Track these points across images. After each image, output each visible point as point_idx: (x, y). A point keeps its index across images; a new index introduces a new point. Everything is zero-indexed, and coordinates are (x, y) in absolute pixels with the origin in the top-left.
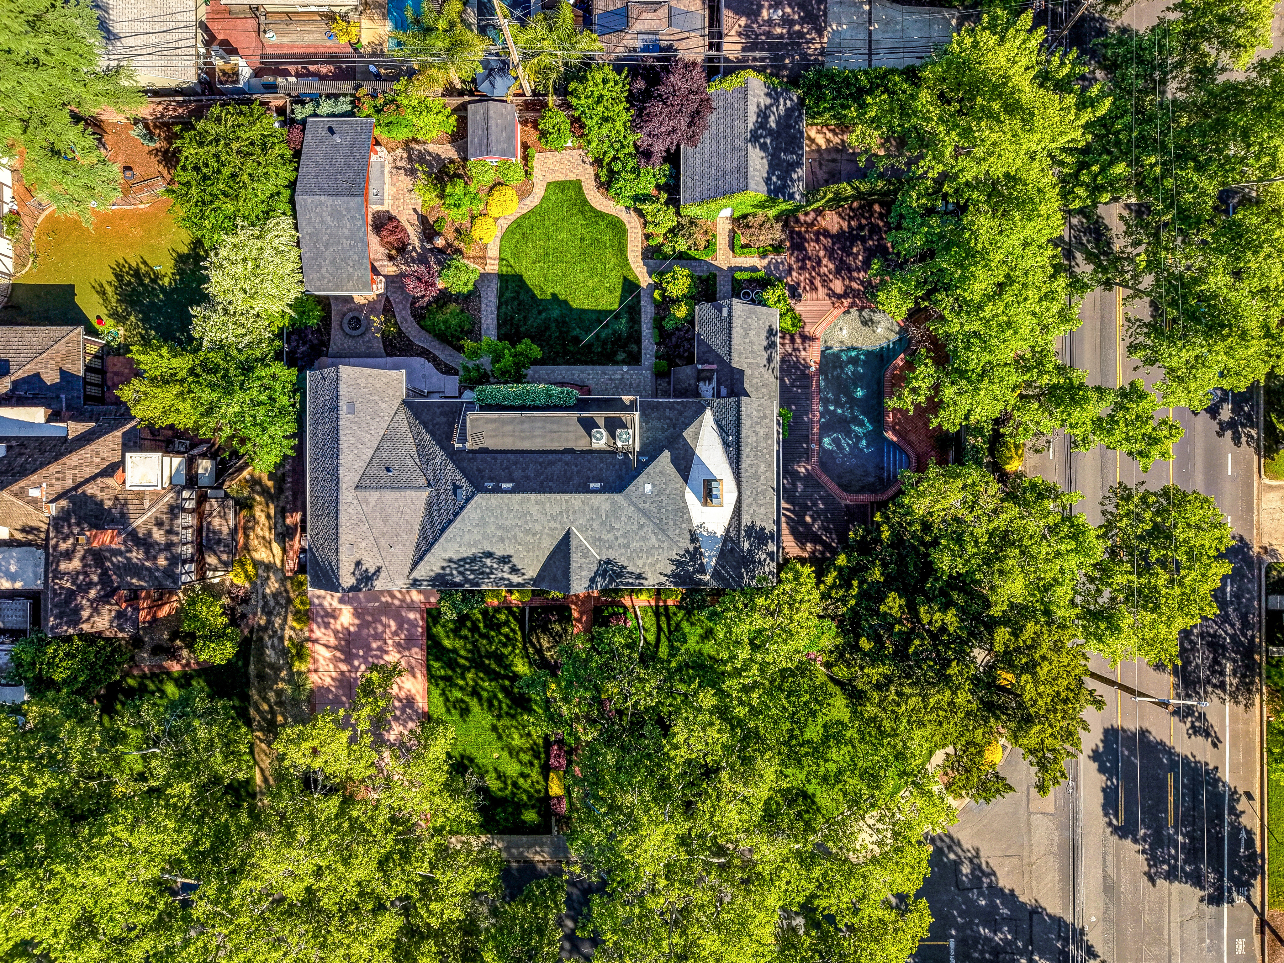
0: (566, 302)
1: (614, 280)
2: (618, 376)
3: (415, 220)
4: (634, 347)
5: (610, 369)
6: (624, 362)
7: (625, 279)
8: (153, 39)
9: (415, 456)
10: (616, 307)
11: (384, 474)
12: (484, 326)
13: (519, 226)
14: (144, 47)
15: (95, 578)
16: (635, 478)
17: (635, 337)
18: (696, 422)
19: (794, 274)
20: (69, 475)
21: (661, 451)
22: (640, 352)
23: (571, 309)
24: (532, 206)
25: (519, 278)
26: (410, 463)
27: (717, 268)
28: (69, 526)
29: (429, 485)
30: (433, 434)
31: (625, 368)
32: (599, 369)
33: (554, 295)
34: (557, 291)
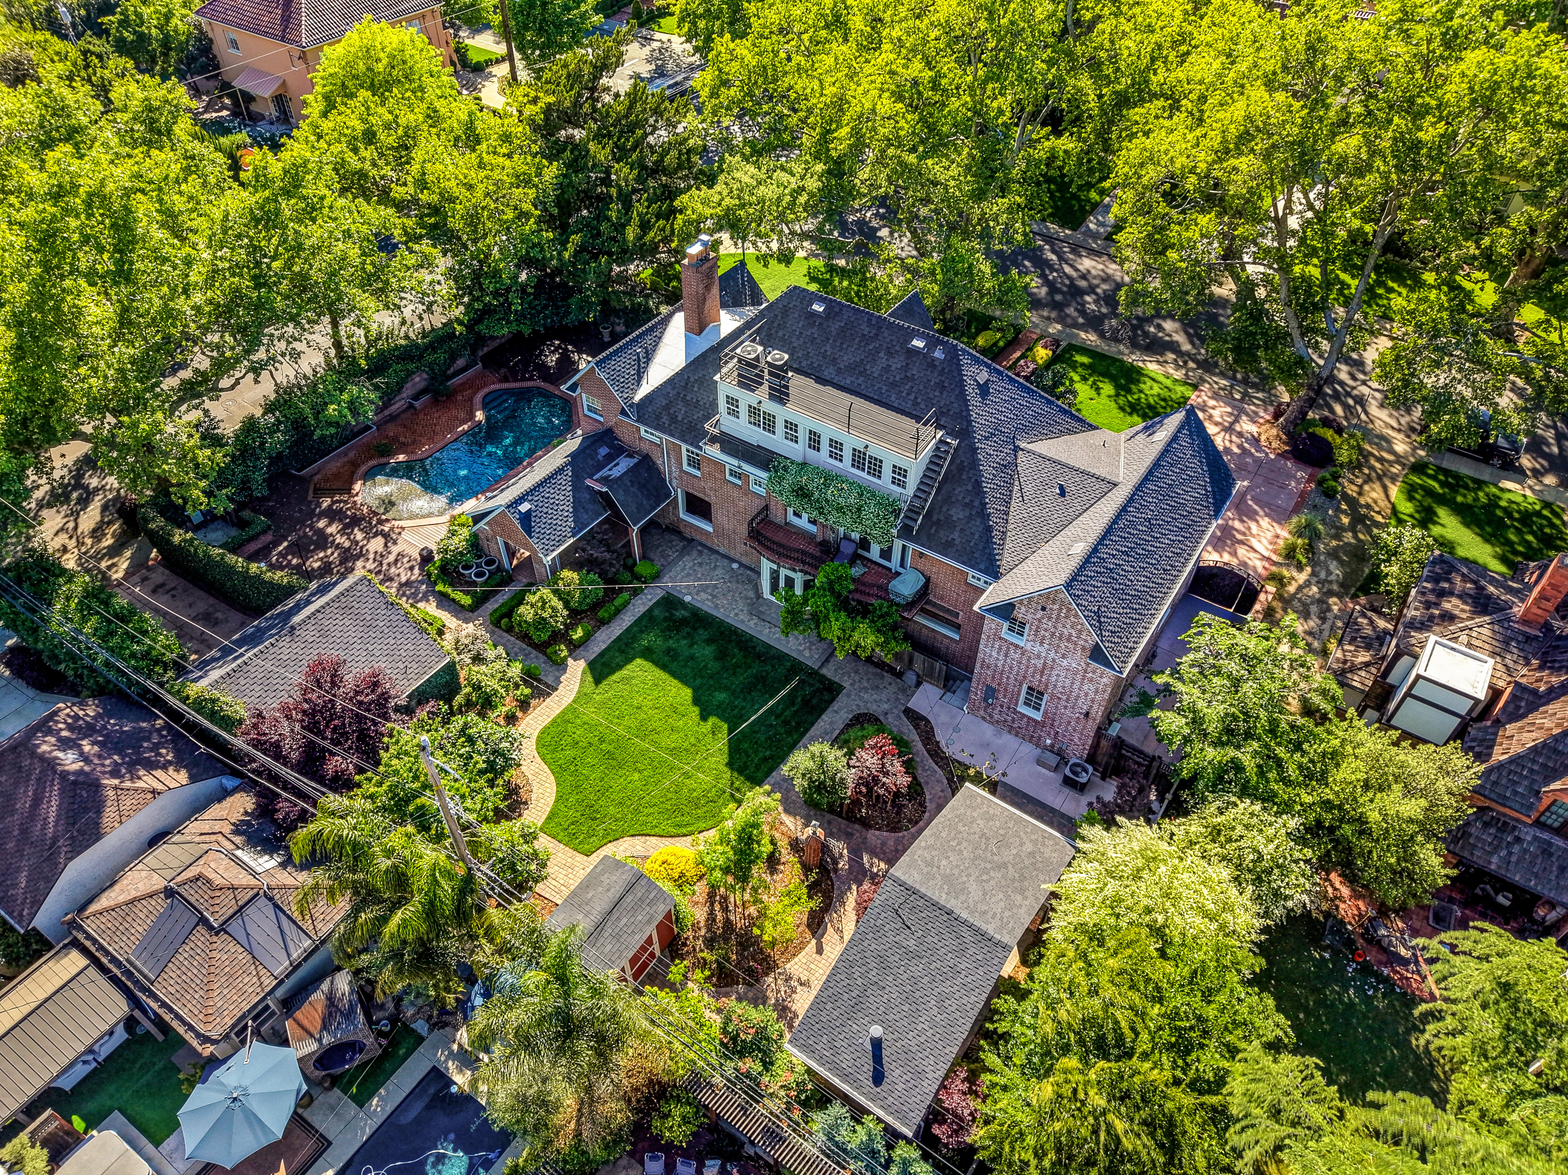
0: (696, 701)
3: (830, 935)
4: (658, 613)
5: (707, 607)
6: (684, 605)
7: (597, 682)
9: (1016, 494)
10: (639, 661)
11: (1070, 488)
16: (770, 307)
17: (647, 621)
19: (404, 579)
22: (657, 604)
23: (695, 690)
25: (734, 765)
26: (1028, 489)
29: (1017, 449)
30: (978, 484)
31: (688, 598)
32: (719, 614)
33: (704, 718)
34: (697, 719)
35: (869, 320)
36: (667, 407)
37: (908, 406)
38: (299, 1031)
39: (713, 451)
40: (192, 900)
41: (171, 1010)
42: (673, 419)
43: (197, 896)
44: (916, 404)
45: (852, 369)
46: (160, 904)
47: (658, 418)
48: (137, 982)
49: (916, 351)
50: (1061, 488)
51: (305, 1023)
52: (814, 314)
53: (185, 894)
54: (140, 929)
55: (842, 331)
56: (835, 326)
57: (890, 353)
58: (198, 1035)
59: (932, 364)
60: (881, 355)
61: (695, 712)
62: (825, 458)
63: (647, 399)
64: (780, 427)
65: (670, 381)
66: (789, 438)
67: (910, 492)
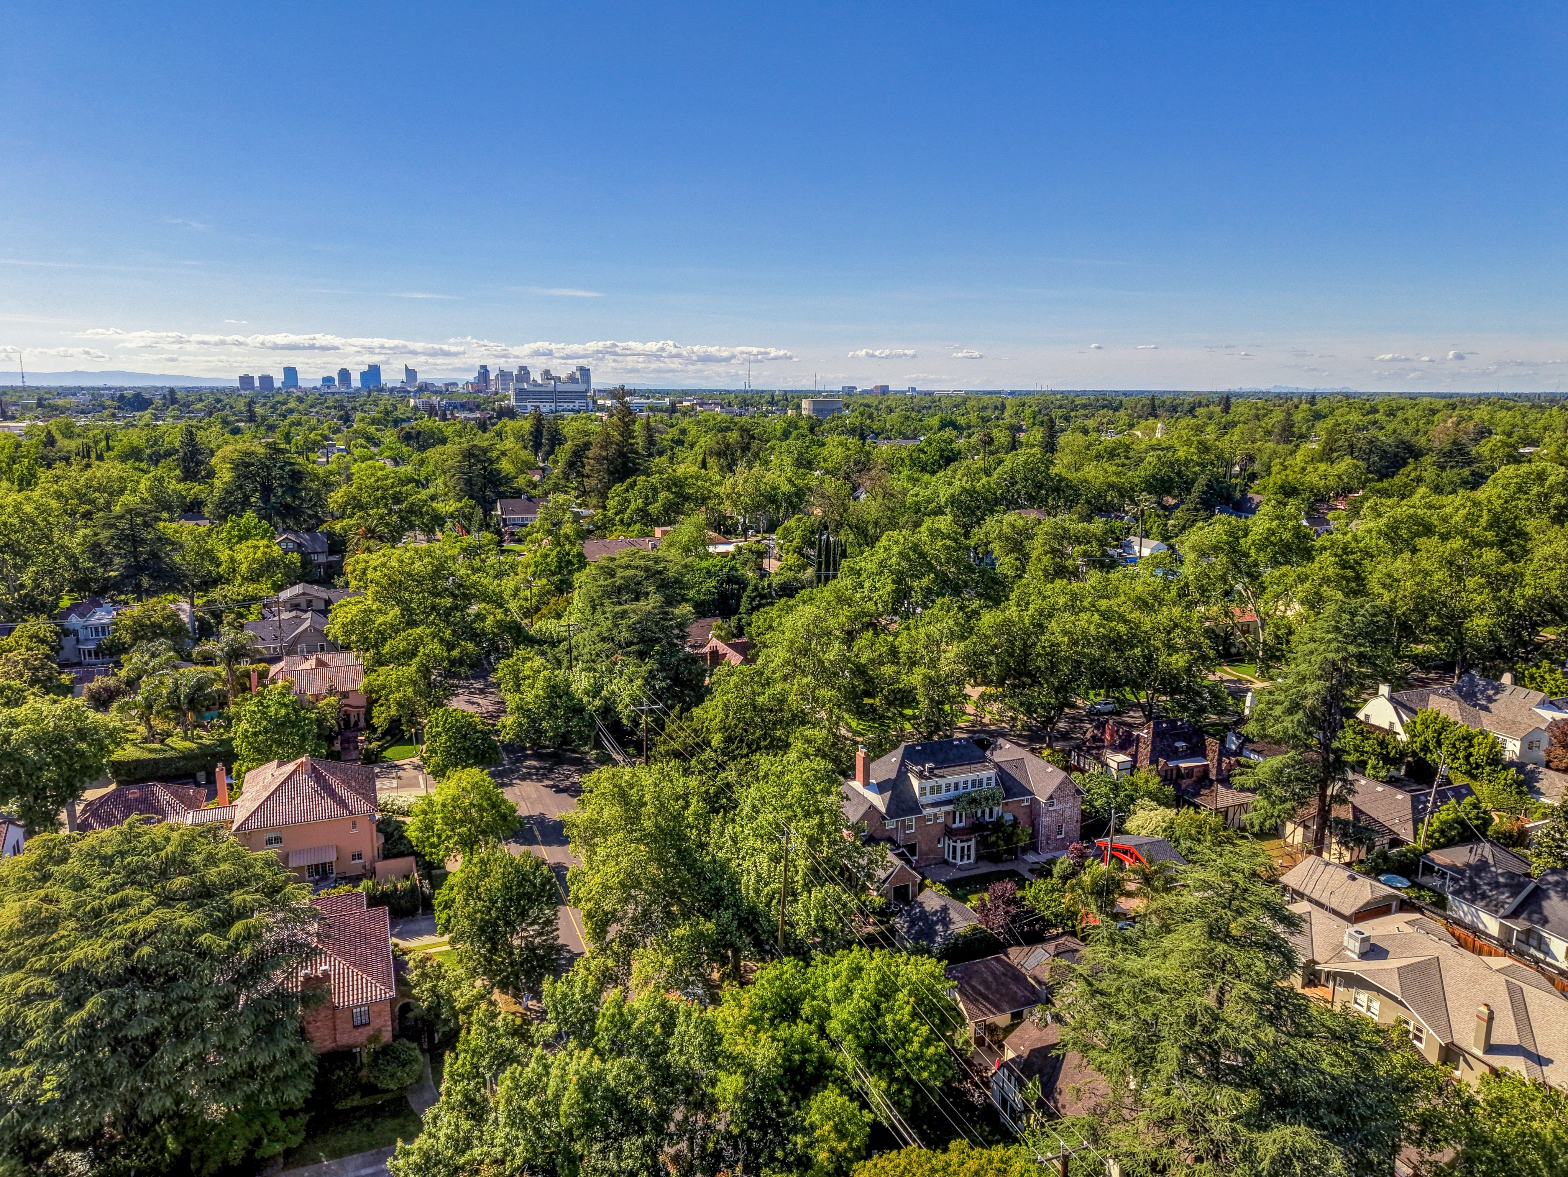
5: (951, 877)
15: (1103, 737)
16: (903, 757)
18: (887, 803)
20: (1144, 746)
21: (897, 776)
28: (1126, 736)
35: (936, 744)
36: (898, 807)
37: (972, 764)
39: (929, 810)
42: (903, 810)
44: (974, 762)
45: (944, 760)
47: (897, 813)
49: (957, 745)
50: (1015, 766)
52: (918, 750)
55: (932, 751)
57: (951, 750)
59: (965, 746)
62: (961, 791)
63: (888, 810)
64: (943, 788)
65: (891, 798)
66: (948, 790)
67: (993, 784)
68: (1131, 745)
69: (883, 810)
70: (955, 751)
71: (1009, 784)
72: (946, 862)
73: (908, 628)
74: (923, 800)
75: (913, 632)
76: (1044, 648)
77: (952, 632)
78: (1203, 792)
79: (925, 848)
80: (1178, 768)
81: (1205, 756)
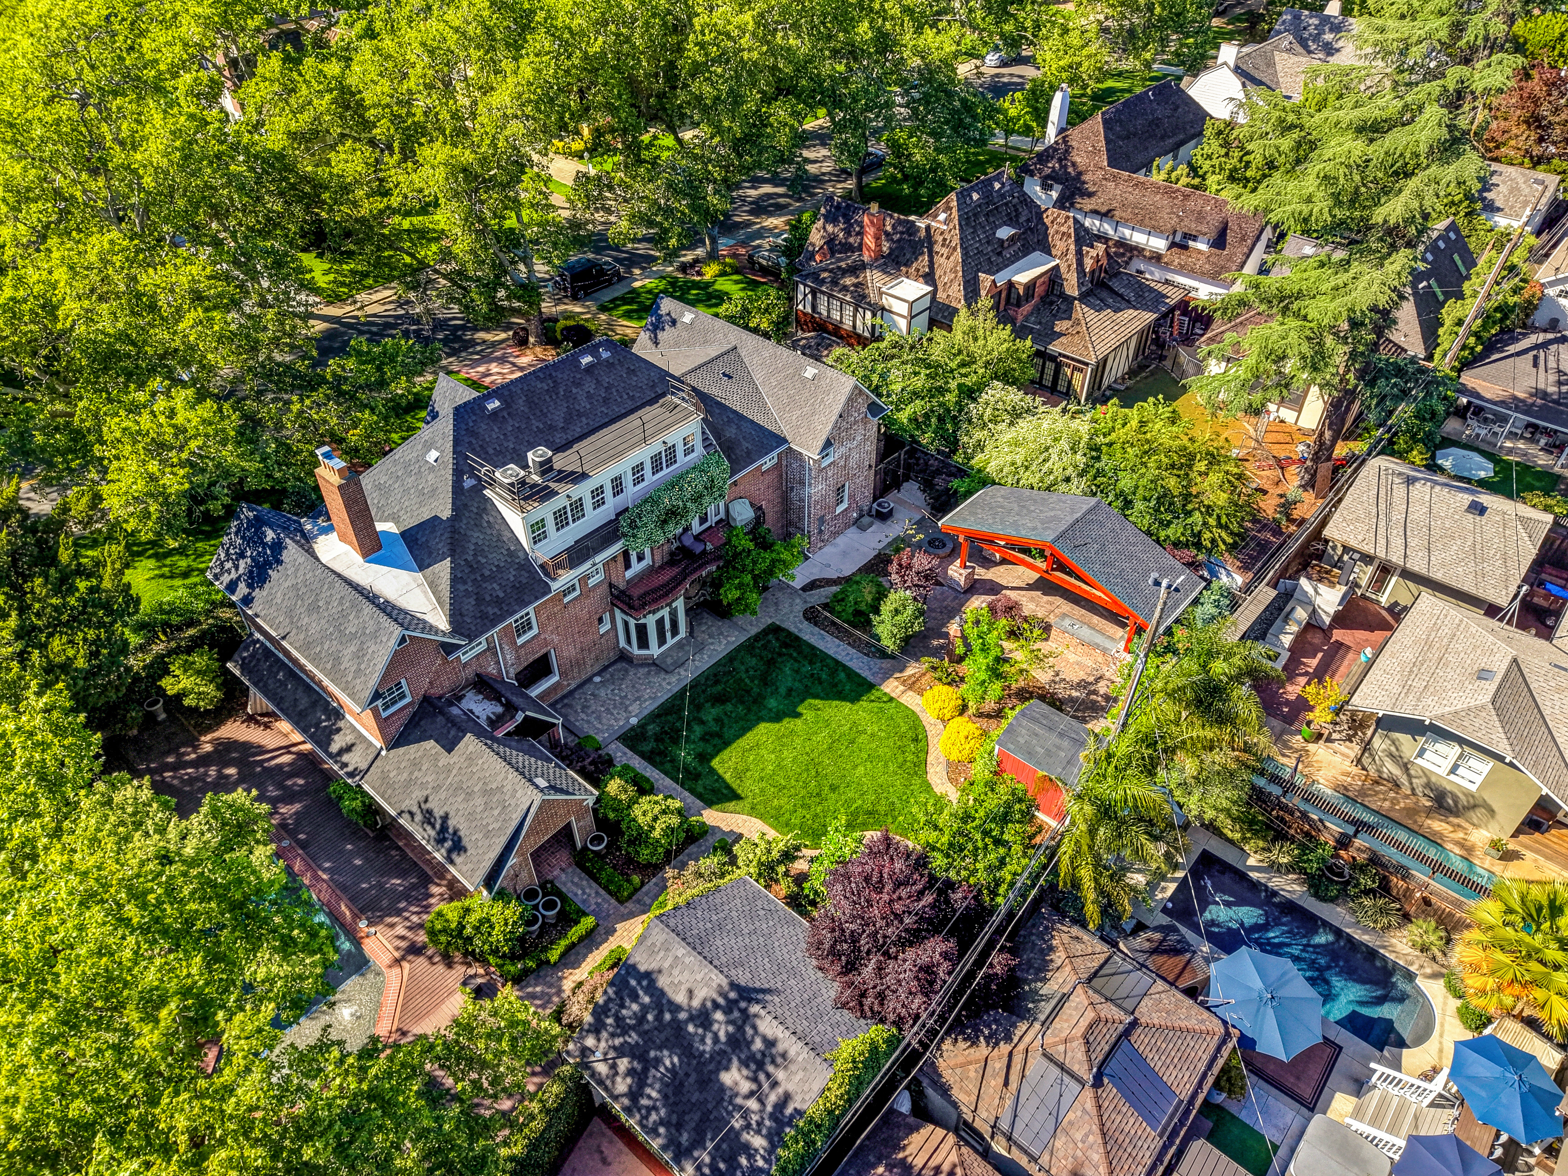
0: (776, 720)
1: (748, 787)
2: (635, 708)
4: (647, 747)
5: (650, 706)
6: (642, 725)
7: (736, 797)
8: (1397, 516)
10: (715, 763)
11: (727, 371)
12: (829, 638)
13: (916, 740)
14: (1389, 505)
15: (851, 240)
16: (456, 442)
17: (657, 756)
18: (446, 594)
20: (945, 251)
21: (455, 508)
22: (632, 748)
23: (763, 720)
24: (931, 770)
25: (854, 698)
27: (632, 915)
28: (902, 233)
31: (634, 721)
32: (663, 696)
33: (798, 715)
34: (799, 722)
35: (538, 377)
36: (480, 600)
37: (630, 405)
38: (1186, 974)
39: (566, 577)
40: (1107, 1048)
41: (1204, 1075)
42: (498, 602)
43: (1103, 1043)
44: (632, 398)
45: (569, 419)
46: (1110, 1090)
47: (484, 616)
48: (1182, 1122)
49: (590, 367)
50: (724, 374)
51: (1177, 971)
52: (495, 412)
53: (1101, 1058)
54: (1132, 1121)
55: (530, 402)
56: (521, 404)
57: (578, 385)
58: (1223, 1042)
59: (609, 364)
60: (574, 391)
61: (788, 724)
62: (632, 491)
63: (456, 617)
64: (588, 503)
65: (455, 580)
66: (597, 505)
67: (700, 450)
68: (916, 254)
69: (440, 621)
70: (590, 386)
71: (731, 432)
72: (624, 657)
73: (370, 34)
74: (542, 553)
75: (388, 43)
76: (702, 45)
77: (489, 31)
78: (1061, 326)
79: (570, 652)
80: (1011, 285)
81: (1047, 249)
